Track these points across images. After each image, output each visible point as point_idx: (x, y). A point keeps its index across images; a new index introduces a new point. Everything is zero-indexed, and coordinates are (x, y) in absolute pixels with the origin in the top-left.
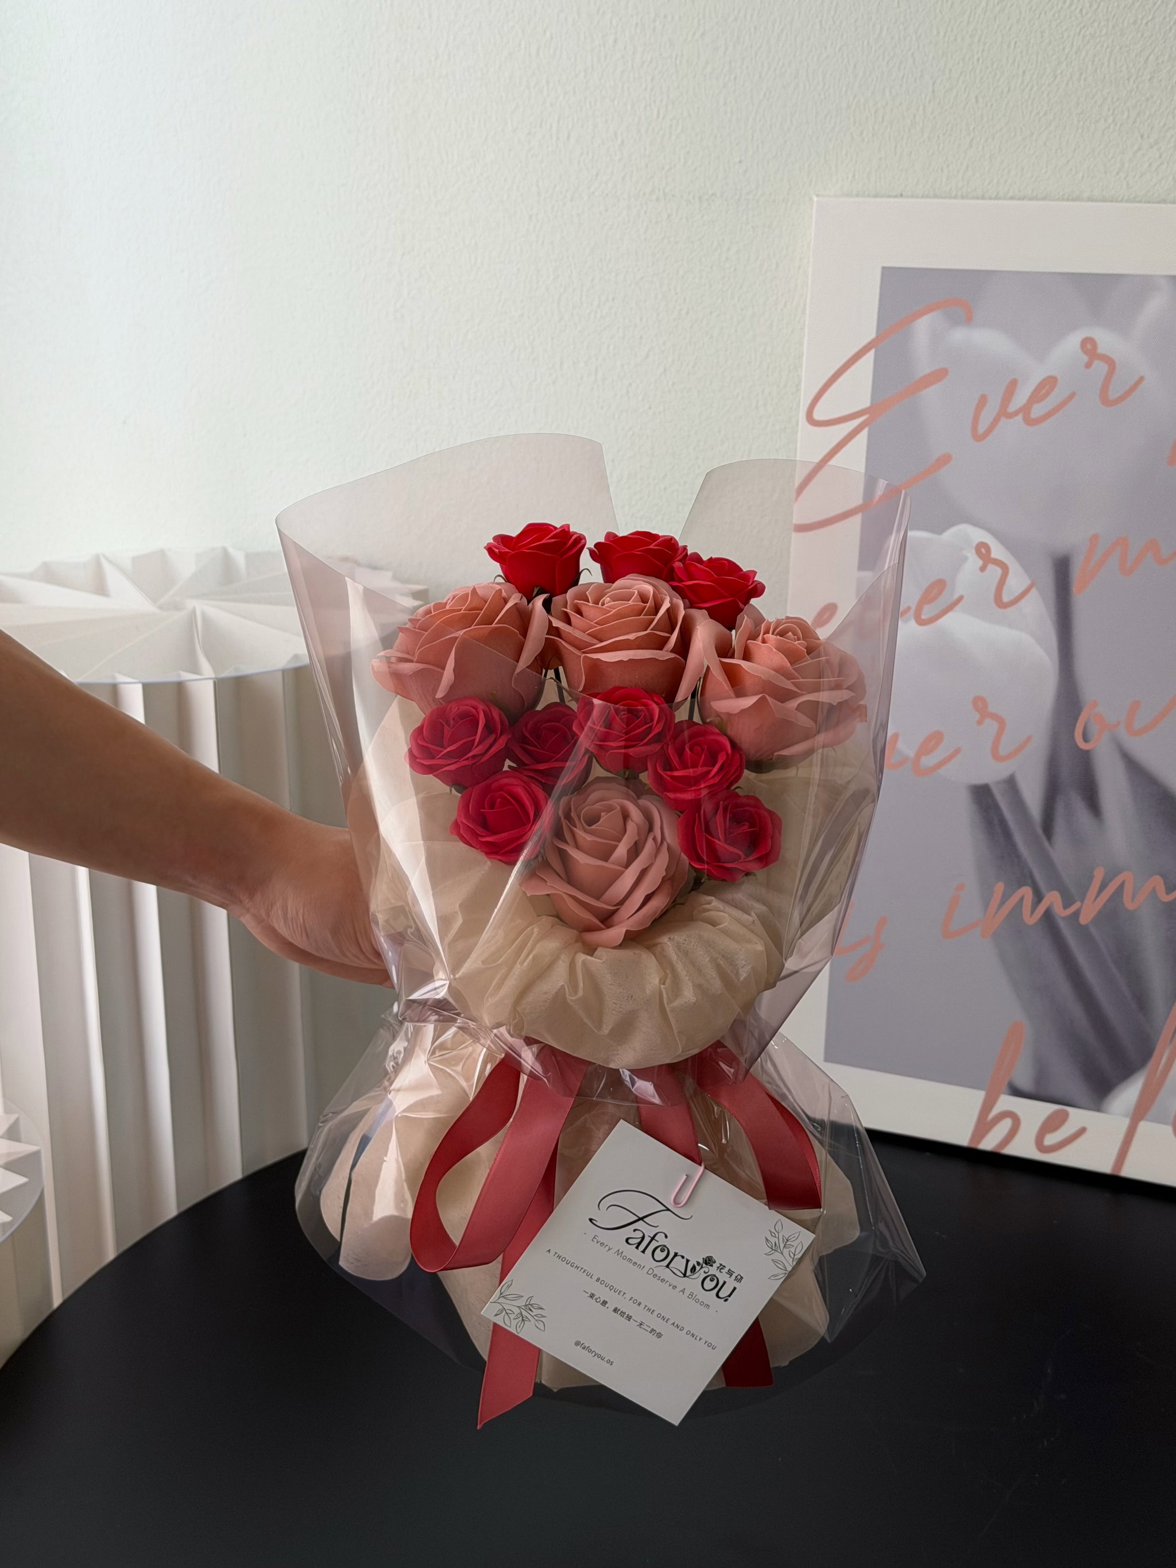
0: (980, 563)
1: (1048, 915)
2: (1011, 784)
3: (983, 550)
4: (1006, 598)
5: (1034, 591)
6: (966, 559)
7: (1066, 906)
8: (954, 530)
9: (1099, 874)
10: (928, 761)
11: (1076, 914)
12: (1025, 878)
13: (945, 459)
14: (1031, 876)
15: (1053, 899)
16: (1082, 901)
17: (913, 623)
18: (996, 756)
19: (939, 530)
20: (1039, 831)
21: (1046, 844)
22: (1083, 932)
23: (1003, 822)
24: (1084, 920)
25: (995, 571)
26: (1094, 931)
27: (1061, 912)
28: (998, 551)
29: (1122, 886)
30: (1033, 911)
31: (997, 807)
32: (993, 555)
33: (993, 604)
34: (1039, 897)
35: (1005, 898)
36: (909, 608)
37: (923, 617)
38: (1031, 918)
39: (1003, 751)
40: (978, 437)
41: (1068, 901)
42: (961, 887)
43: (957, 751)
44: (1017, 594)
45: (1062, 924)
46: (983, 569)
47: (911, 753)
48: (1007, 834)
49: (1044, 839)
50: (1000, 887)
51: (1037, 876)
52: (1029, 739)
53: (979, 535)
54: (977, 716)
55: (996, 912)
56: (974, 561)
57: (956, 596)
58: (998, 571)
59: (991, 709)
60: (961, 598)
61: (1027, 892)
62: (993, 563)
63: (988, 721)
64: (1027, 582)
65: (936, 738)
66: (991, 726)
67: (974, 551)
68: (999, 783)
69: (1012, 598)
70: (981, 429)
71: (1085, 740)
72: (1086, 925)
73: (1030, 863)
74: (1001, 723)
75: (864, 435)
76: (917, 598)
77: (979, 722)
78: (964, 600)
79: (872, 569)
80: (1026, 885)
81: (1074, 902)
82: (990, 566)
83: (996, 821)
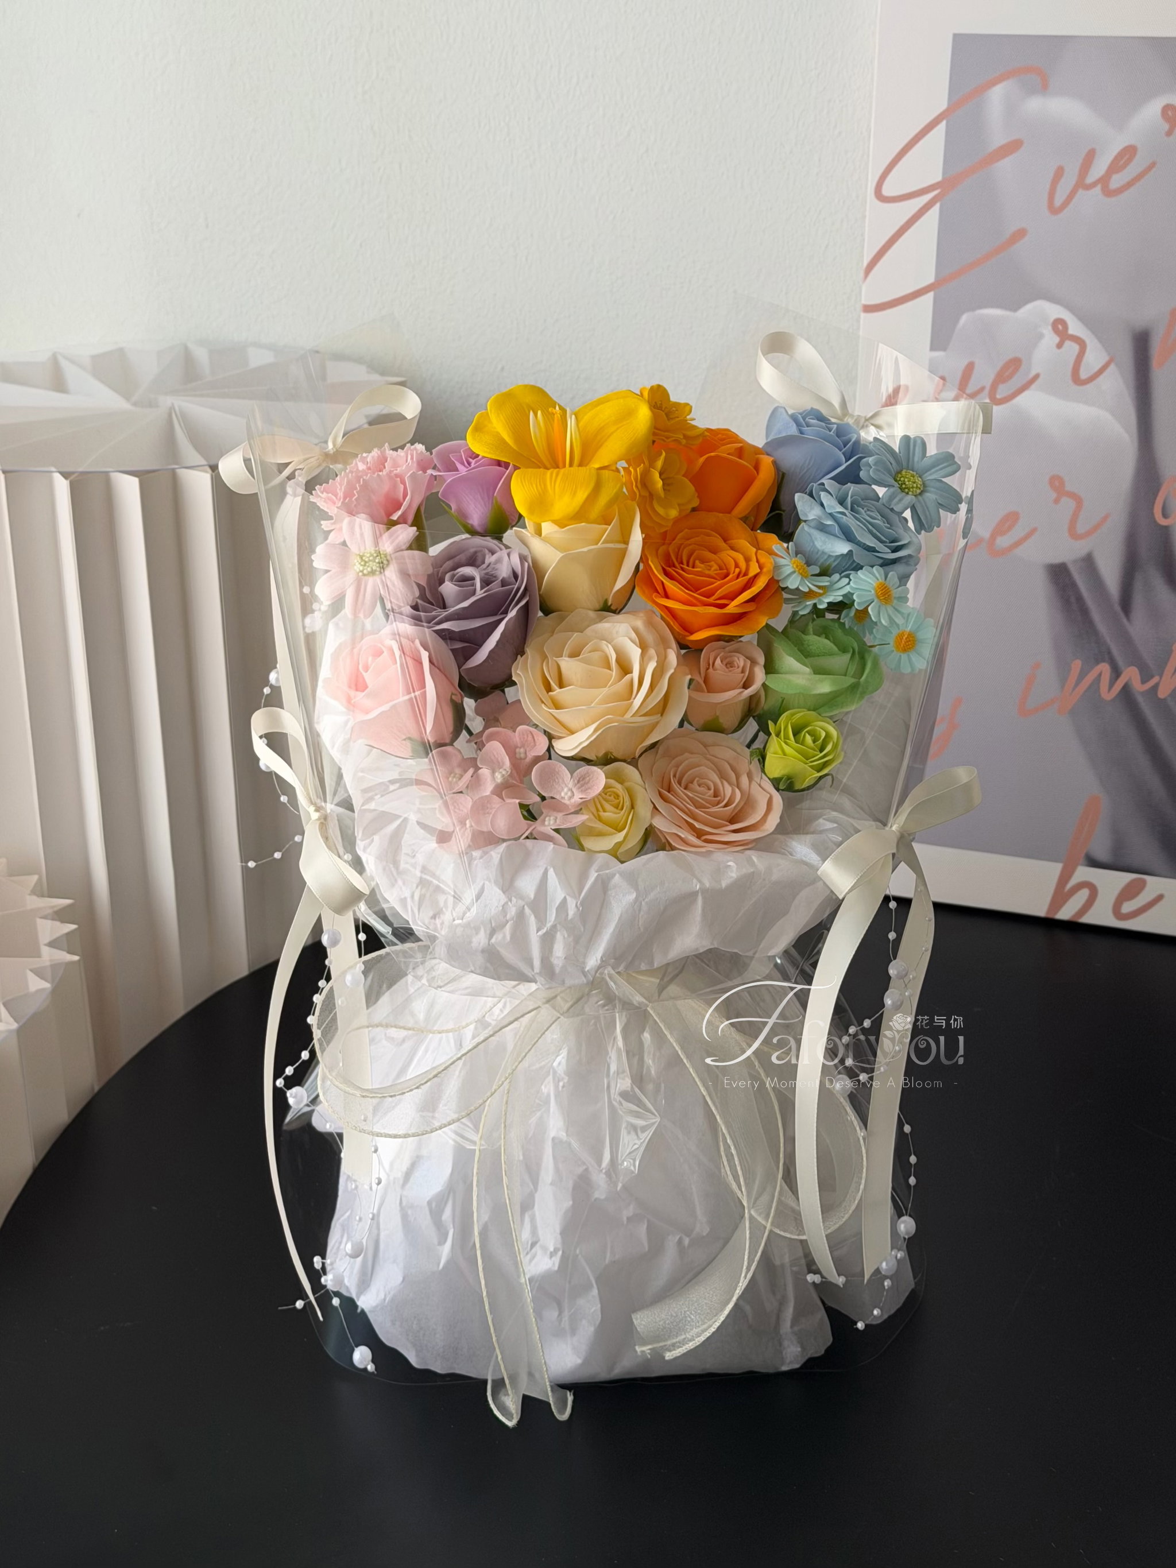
0: (1057, 339)
1: (1126, 690)
2: (1088, 562)
3: (1060, 327)
4: (1083, 375)
5: (1112, 367)
6: (1041, 336)
7: (1144, 681)
8: (1029, 307)
10: (1003, 542)
11: (1155, 688)
12: (1103, 654)
13: (1021, 233)
14: (1109, 653)
15: (1131, 674)
16: (1161, 678)
18: (1073, 534)
19: (1015, 307)
20: (1118, 608)
21: (1125, 620)
22: (1161, 706)
23: (1080, 599)
24: (1162, 693)
25: (1071, 349)
26: (1171, 704)
27: (1139, 687)
28: (1075, 328)
30: (1111, 688)
31: (1074, 585)
32: (1071, 331)
33: (1070, 382)
34: (1116, 673)
35: (1082, 675)
36: (983, 388)
37: (998, 396)
38: (1109, 694)
39: (1081, 528)
40: (1054, 210)
41: (1146, 675)
42: (1037, 666)
43: (1034, 531)
44: (1095, 371)
45: (1140, 699)
46: (1059, 346)
47: (986, 534)
48: (1084, 611)
49: (1122, 615)
50: (1077, 665)
51: (1115, 652)
52: (1105, 518)
53: (1056, 311)
54: (1054, 495)
55: (1074, 689)
56: (1050, 339)
57: (1033, 373)
59: (1068, 487)
60: (1037, 377)
61: (1105, 668)
62: (1070, 340)
63: (1065, 500)
64: (1106, 358)
65: (1010, 520)
66: (1068, 505)
67: (1050, 328)
68: (1075, 561)
69: (1089, 375)
70: (1058, 201)
71: (1165, 515)
72: (1165, 699)
73: (1108, 640)
74: (1079, 501)
75: (935, 211)
76: (991, 377)
77: (1057, 501)
78: (1041, 377)
79: (944, 349)
80: (1104, 661)
81: (1152, 677)
82: (1068, 344)
83: (1073, 599)
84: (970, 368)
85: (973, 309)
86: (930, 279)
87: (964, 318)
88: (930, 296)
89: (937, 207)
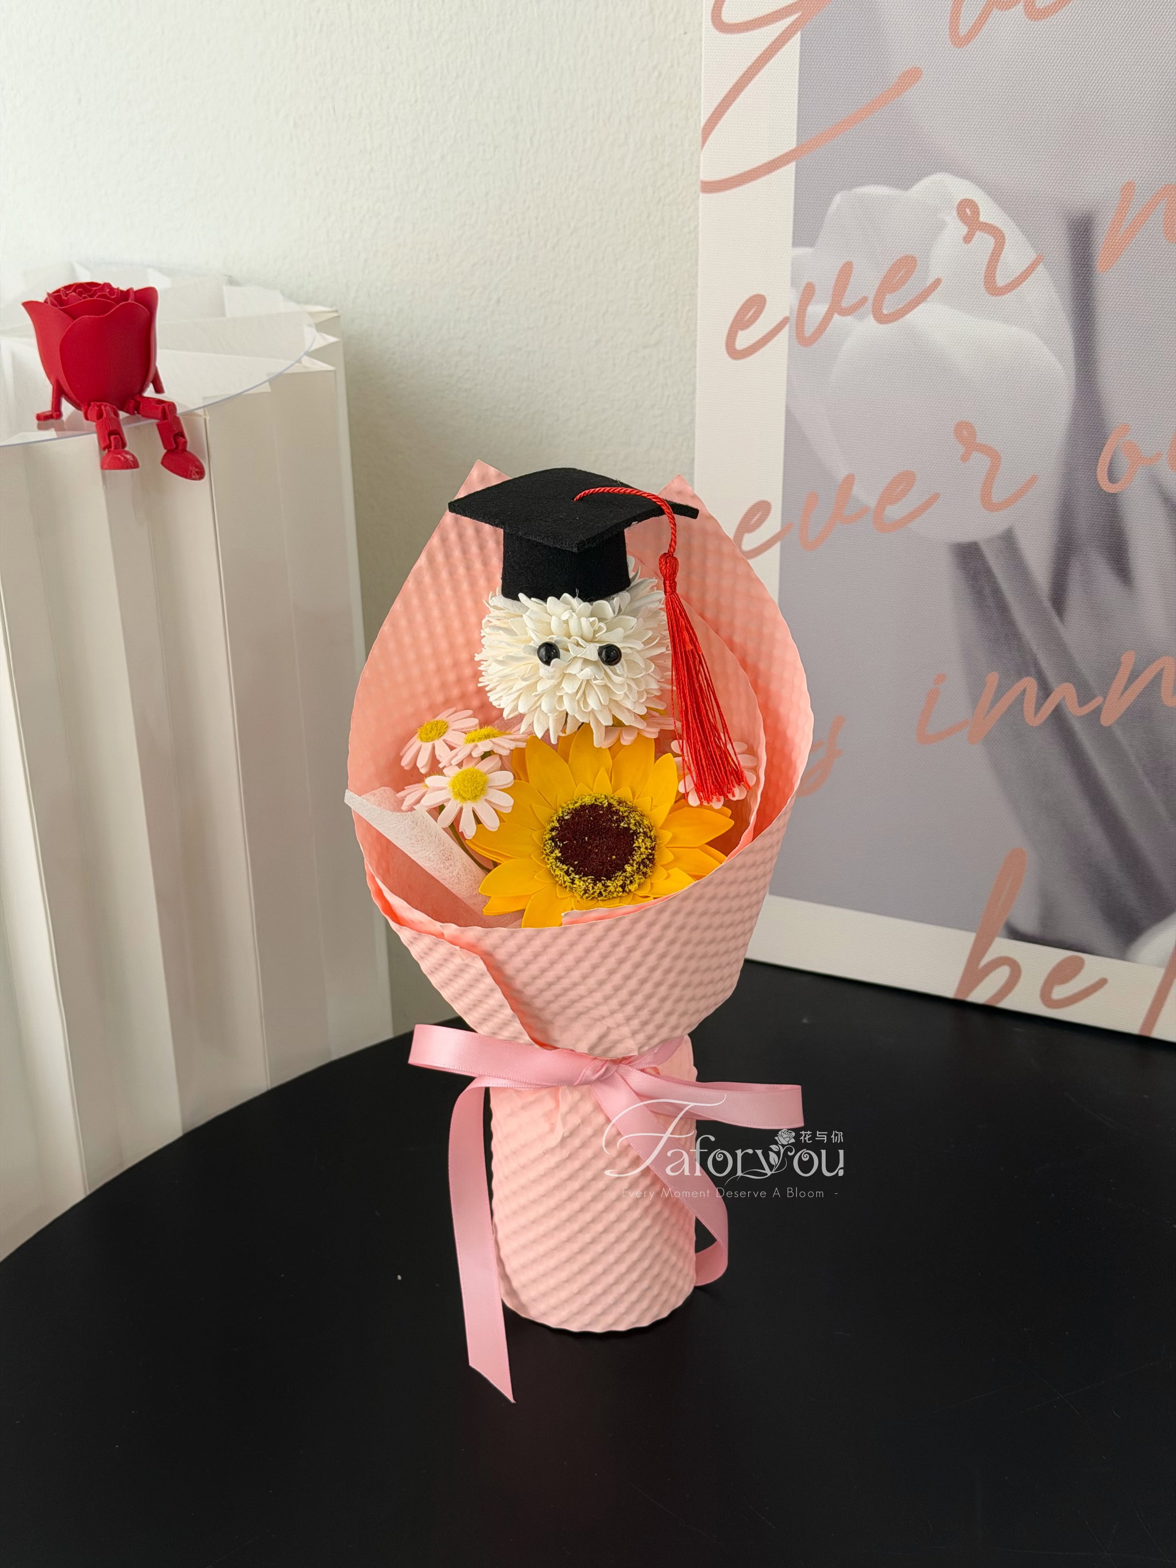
0: (964, 230)
1: (1058, 718)
2: (1008, 540)
3: (968, 211)
4: (1001, 281)
5: (1040, 268)
6: (942, 226)
7: (1082, 703)
8: (926, 182)
9: (1128, 661)
10: (894, 512)
11: (1097, 712)
12: (1027, 665)
13: (912, 76)
14: (1036, 664)
15: (1064, 693)
16: (1105, 698)
17: (870, 320)
18: (987, 503)
19: (905, 182)
20: (1047, 604)
21: (1056, 620)
22: (1105, 736)
23: (997, 592)
24: (1107, 719)
25: (984, 242)
26: (1119, 733)
27: (1075, 710)
28: (989, 213)
29: (1159, 676)
30: (1038, 709)
31: (989, 572)
32: (983, 218)
33: (983, 290)
34: (1045, 690)
35: (1000, 693)
36: (865, 299)
37: (885, 312)
38: (1036, 718)
39: (997, 497)
40: (960, 41)
41: (1085, 695)
42: (941, 678)
43: (935, 497)
44: (1018, 273)
45: (1077, 726)
46: (968, 239)
47: (872, 502)
48: (1003, 608)
49: (1053, 614)
50: (993, 679)
51: (1044, 663)
52: (1034, 479)
53: (962, 189)
54: (961, 449)
55: (988, 712)
56: (956, 228)
57: (930, 281)
58: (990, 241)
59: (980, 439)
60: (938, 282)
61: (1030, 684)
62: (982, 230)
63: (976, 455)
64: (1032, 256)
65: (904, 481)
66: (980, 463)
67: (955, 213)
68: (992, 540)
69: (1008, 281)
70: (963, 30)
71: (1112, 478)
72: (1110, 727)
73: (1035, 648)
74: (995, 457)
75: (794, 45)
76: (876, 284)
77: (965, 458)
78: (942, 285)
79: (812, 245)
80: (1028, 674)
81: (1094, 697)
82: (978, 234)
83: (987, 591)
84: (846, 271)
85: (850, 187)
86: (792, 145)
87: (838, 199)
88: (791, 167)
89: (796, 39)
